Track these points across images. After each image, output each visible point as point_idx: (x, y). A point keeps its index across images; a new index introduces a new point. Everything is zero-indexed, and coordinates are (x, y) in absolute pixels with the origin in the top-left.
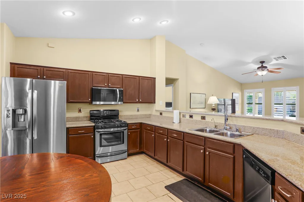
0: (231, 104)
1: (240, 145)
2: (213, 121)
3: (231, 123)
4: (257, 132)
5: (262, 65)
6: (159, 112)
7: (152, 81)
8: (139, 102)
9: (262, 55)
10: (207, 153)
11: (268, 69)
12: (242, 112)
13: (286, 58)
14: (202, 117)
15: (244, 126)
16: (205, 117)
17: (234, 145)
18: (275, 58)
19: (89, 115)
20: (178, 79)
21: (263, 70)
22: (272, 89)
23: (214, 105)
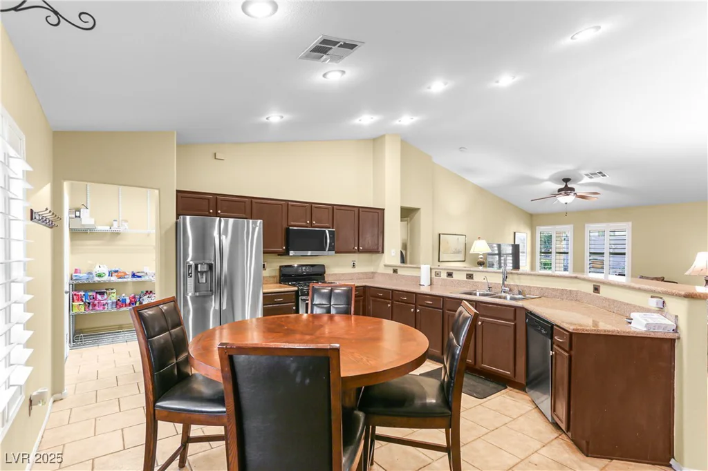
0: (512, 254)
1: (522, 308)
2: (485, 281)
3: (512, 283)
4: (546, 294)
5: (566, 186)
6: (392, 269)
7: (379, 213)
8: (359, 251)
9: (565, 168)
10: (480, 323)
11: (575, 192)
12: (533, 268)
13: (605, 176)
14: (467, 275)
15: (529, 287)
16: (472, 275)
17: (516, 308)
18: (587, 175)
19: (277, 273)
20: (419, 209)
21: (568, 195)
22: (586, 225)
23: (481, 256)
